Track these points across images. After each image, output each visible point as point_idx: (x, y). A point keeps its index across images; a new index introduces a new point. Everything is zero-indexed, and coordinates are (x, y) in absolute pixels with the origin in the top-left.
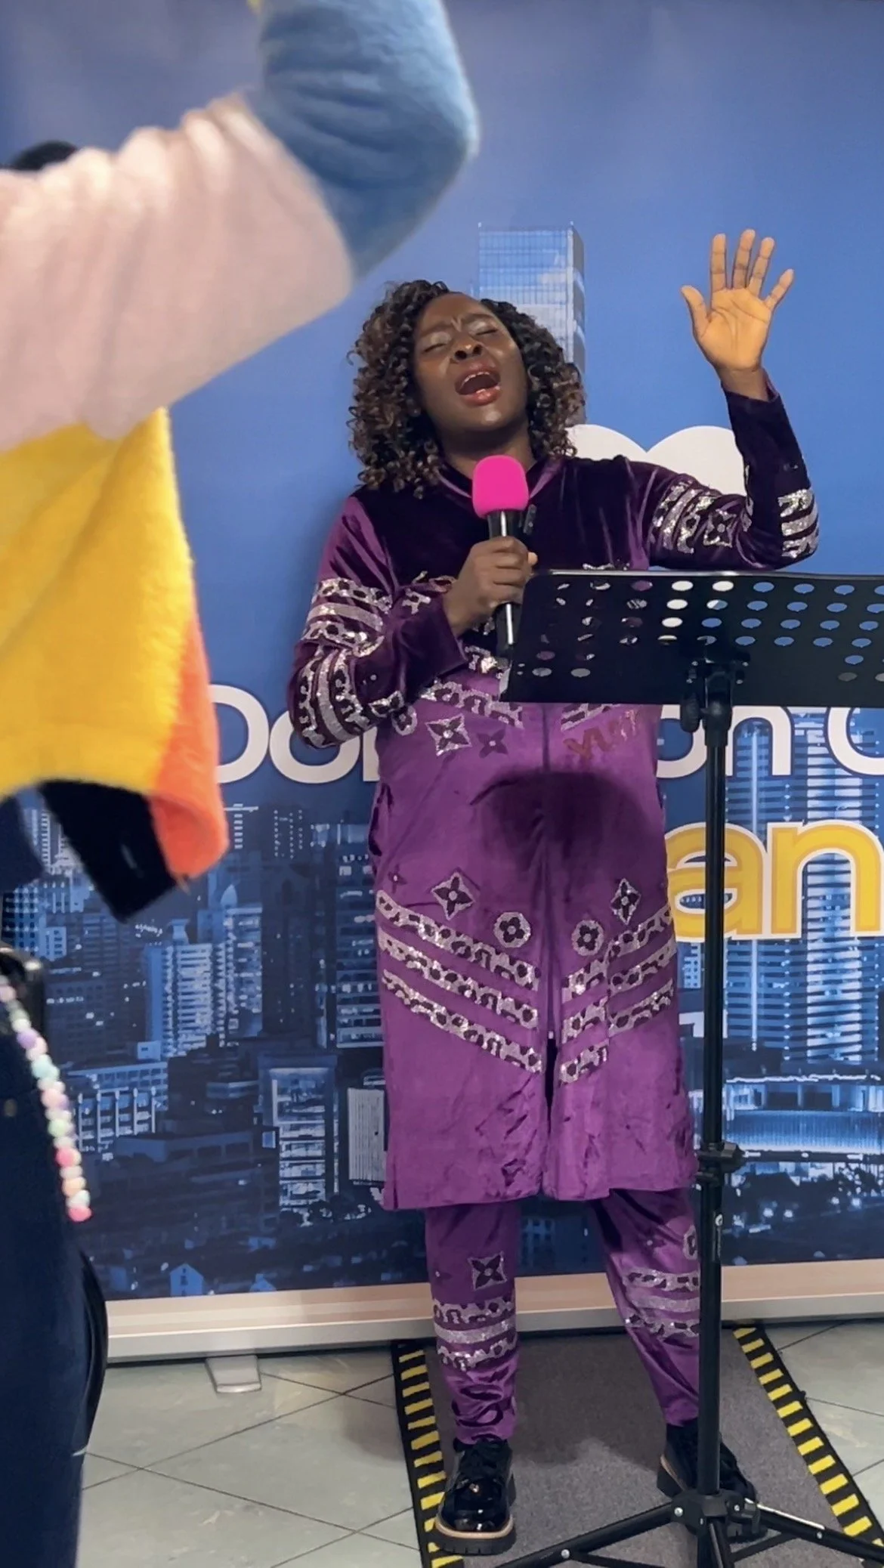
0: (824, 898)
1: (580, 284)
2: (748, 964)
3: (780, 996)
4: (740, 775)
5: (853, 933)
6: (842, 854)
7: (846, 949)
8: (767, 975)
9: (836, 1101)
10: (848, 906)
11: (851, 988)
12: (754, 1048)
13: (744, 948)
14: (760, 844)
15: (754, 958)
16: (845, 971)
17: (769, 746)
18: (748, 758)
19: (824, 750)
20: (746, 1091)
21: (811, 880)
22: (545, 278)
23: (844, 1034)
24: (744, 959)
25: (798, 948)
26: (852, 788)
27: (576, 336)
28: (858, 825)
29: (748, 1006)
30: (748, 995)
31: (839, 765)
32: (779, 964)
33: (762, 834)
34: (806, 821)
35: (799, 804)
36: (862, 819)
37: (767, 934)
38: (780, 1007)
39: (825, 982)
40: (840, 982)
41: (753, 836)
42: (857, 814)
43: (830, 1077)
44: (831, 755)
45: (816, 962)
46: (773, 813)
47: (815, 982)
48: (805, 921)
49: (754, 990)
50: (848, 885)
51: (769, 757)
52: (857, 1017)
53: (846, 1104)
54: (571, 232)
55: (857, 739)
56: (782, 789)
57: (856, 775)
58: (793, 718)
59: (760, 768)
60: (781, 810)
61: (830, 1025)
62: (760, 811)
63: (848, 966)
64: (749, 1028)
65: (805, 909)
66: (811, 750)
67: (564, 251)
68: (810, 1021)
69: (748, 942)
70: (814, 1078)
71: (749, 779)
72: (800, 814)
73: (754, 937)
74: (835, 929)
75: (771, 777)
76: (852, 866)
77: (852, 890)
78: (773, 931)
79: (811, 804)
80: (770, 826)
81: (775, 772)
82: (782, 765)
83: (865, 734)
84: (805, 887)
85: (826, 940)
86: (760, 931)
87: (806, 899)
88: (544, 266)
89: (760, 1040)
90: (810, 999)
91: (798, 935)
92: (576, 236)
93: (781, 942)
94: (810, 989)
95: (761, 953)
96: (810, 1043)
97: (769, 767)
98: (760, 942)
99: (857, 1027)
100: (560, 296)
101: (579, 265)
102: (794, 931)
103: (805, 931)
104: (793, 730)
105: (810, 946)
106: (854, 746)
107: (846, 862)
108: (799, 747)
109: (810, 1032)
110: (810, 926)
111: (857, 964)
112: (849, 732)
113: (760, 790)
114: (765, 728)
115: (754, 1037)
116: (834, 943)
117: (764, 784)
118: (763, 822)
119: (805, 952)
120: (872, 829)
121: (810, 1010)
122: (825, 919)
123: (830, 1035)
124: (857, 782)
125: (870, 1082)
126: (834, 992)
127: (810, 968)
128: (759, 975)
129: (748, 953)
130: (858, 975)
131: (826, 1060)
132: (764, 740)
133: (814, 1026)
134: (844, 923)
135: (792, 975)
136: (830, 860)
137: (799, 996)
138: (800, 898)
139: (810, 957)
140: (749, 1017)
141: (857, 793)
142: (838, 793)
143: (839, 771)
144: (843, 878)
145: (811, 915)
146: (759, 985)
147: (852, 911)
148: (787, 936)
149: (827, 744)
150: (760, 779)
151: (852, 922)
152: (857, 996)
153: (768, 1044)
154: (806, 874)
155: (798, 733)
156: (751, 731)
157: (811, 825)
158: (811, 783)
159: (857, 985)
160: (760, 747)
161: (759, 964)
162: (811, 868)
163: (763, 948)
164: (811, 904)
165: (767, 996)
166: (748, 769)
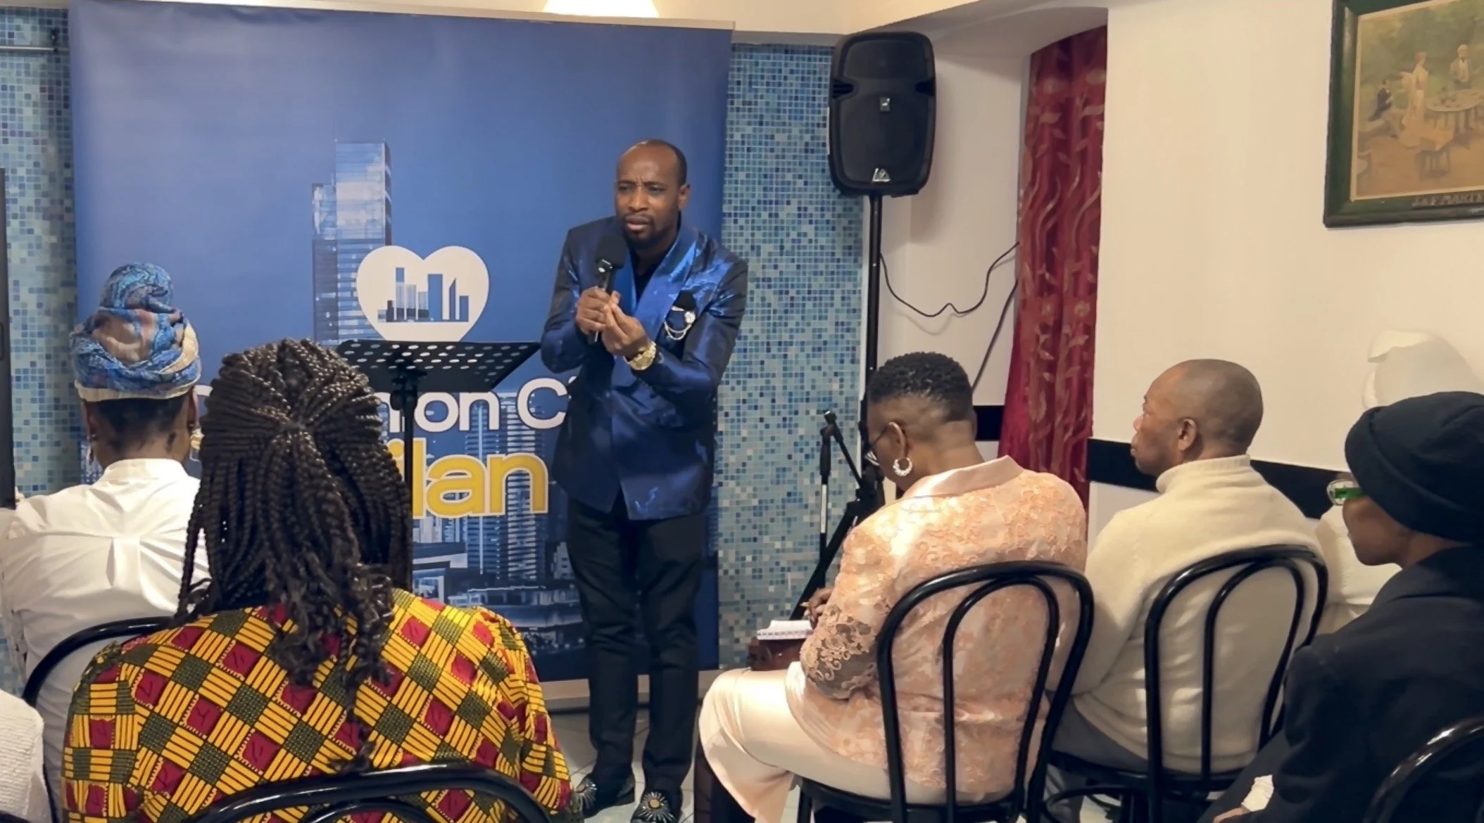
0: (516, 493)
1: (389, 172)
2: (478, 529)
3: (494, 545)
4: (473, 429)
5: (532, 512)
6: (528, 471)
7: (527, 520)
8: (488, 535)
9: (524, 599)
10: (528, 498)
11: (530, 541)
12: (481, 573)
13: (476, 521)
14: (483, 465)
15: (481, 526)
16: (527, 532)
17: (488, 415)
18: (477, 421)
19: (516, 416)
20: (478, 596)
21: (510, 484)
22: (371, 169)
23: (528, 564)
24: (476, 526)
25: (503, 520)
26: (530, 436)
27: (387, 200)
28: (533, 455)
29: (478, 551)
30: (478, 545)
31: (523, 424)
32: (493, 529)
33: (485, 461)
34: (507, 453)
35: (503, 445)
36: (536, 453)
37: (488, 513)
38: (494, 551)
39: (518, 538)
40: (524, 537)
41: (480, 462)
42: (533, 449)
43: (520, 588)
44: (519, 418)
45: (513, 527)
46: (489, 450)
47: (512, 538)
48: (507, 505)
49: (481, 543)
50: (528, 487)
51: (488, 420)
52: (534, 555)
53: (529, 601)
54: (383, 145)
55: (533, 410)
56: (494, 437)
57: (532, 429)
58: (500, 399)
59: (483, 426)
60: (494, 448)
61: (520, 560)
62: (484, 448)
63: (529, 529)
64: (479, 562)
65: (507, 500)
66: (509, 416)
67: (380, 154)
68: (510, 558)
69: (478, 518)
70: (512, 588)
71: (477, 432)
72: (504, 450)
73: (481, 515)
74: (523, 510)
75: (489, 431)
76: (531, 477)
77: (531, 490)
78: (491, 511)
79: (509, 444)
80: (489, 456)
81: (491, 427)
82: (494, 424)
83: (537, 408)
84: (507, 488)
85: (518, 516)
86: (483, 511)
87: (507, 494)
88: (370, 161)
89: (485, 569)
90: (510, 547)
91: (503, 513)
92: (386, 147)
93: (494, 517)
94: (510, 541)
95: (484, 523)
96: (510, 569)
97: (488, 426)
98: (484, 517)
99: (534, 561)
100: (378, 178)
101: (388, 161)
102: (500, 511)
103: (507, 511)
104: (500, 405)
105: (510, 519)
106: (531, 414)
107: (528, 474)
108: (503, 414)
109: (510, 564)
110: (510, 508)
111: (534, 528)
112: (529, 406)
113: (483, 437)
114: (486, 405)
115: (481, 567)
116: (522, 517)
117: (486, 434)
118: (485, 454)
119: (507, 522)
120: (541, 457)
121: (510, 552)
122: (517, 505)
123: (520, 565)
124: (533, 432)
125: (541, 589)
126: (522, 543)
127: (510, 530)
128: (484, 535)
129: (478, 523)
130: (534, 534)
131: (518, 579)
132: (485, 411)
133: (513, 561)
134: (527, 507)
135: (501, 534)
136: (519, 474)
137: (504, 545)
138: (504, 494)
139: (510, 525)
140: (478, 556)
141: (533, 438)
142: (524, 438)
143: (524, 427)
144: (526, 483)
145: (510, 503)
146: (484, 540)
147: (531, 500)
148: (498, 514)
149: (517, 413)
150: (483, 432)
151: (531, 506)
152: (534, 545)
153: (489, 571)
154: (507, 481)
155: (503, 407)
156: (478, 406)
157: (510, 455)
158: (509, 433)
159: (534, 539)
160: (483, 415)
161: (484, 529)
162: (510, 478)
163: (486, 520)
164: (510, 497)
165: (488, 545)
166: (477, 426)
